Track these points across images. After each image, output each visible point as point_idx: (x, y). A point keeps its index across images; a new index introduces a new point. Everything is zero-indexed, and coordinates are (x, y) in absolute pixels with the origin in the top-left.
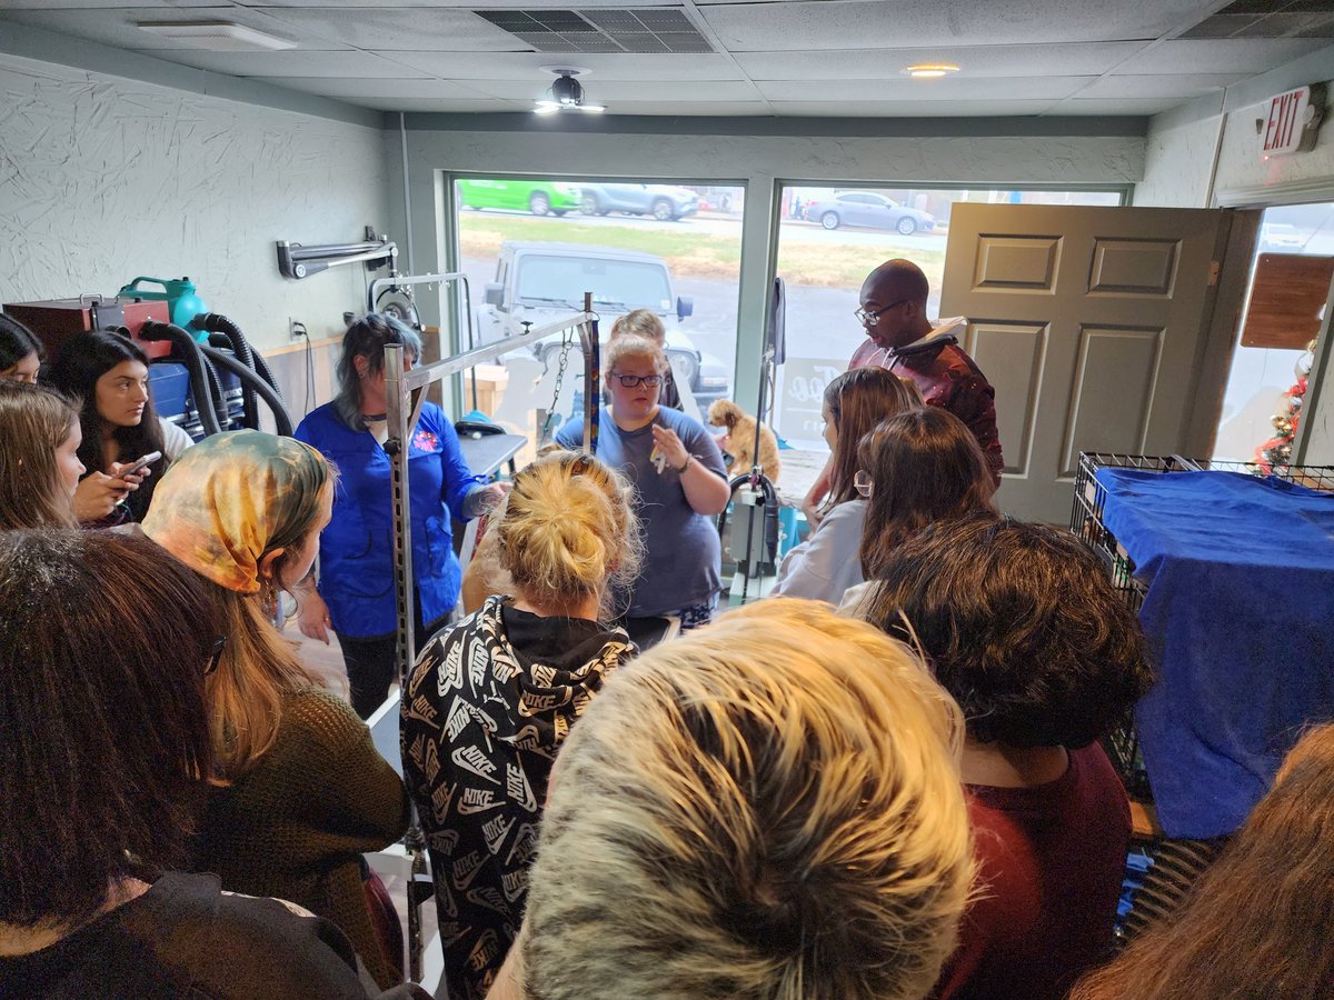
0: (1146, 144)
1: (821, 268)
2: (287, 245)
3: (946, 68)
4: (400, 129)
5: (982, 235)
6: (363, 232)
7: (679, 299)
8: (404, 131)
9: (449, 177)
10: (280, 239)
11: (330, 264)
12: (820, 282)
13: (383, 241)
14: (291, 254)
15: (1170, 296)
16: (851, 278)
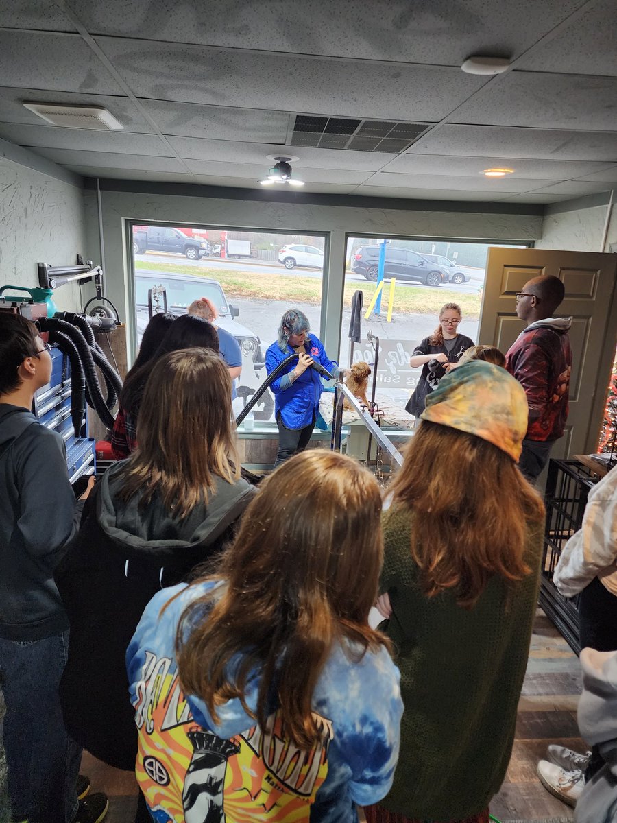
0: (543, 220)
1: (273, 289)
2: (46, 265)
3: (507, 171)
4: (97, 189)
5: (505, 266)
6: (75, 258)
7: (230, 305)
8: (99, 191)
9: (130, 223)
10: (40, 261)
11: (69, 280)
12: (275, 297)
13: (90, 265)
14: (48, 272)
15: (594, 299)
16: (291, 295)
